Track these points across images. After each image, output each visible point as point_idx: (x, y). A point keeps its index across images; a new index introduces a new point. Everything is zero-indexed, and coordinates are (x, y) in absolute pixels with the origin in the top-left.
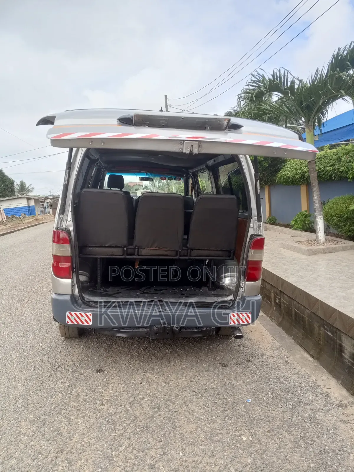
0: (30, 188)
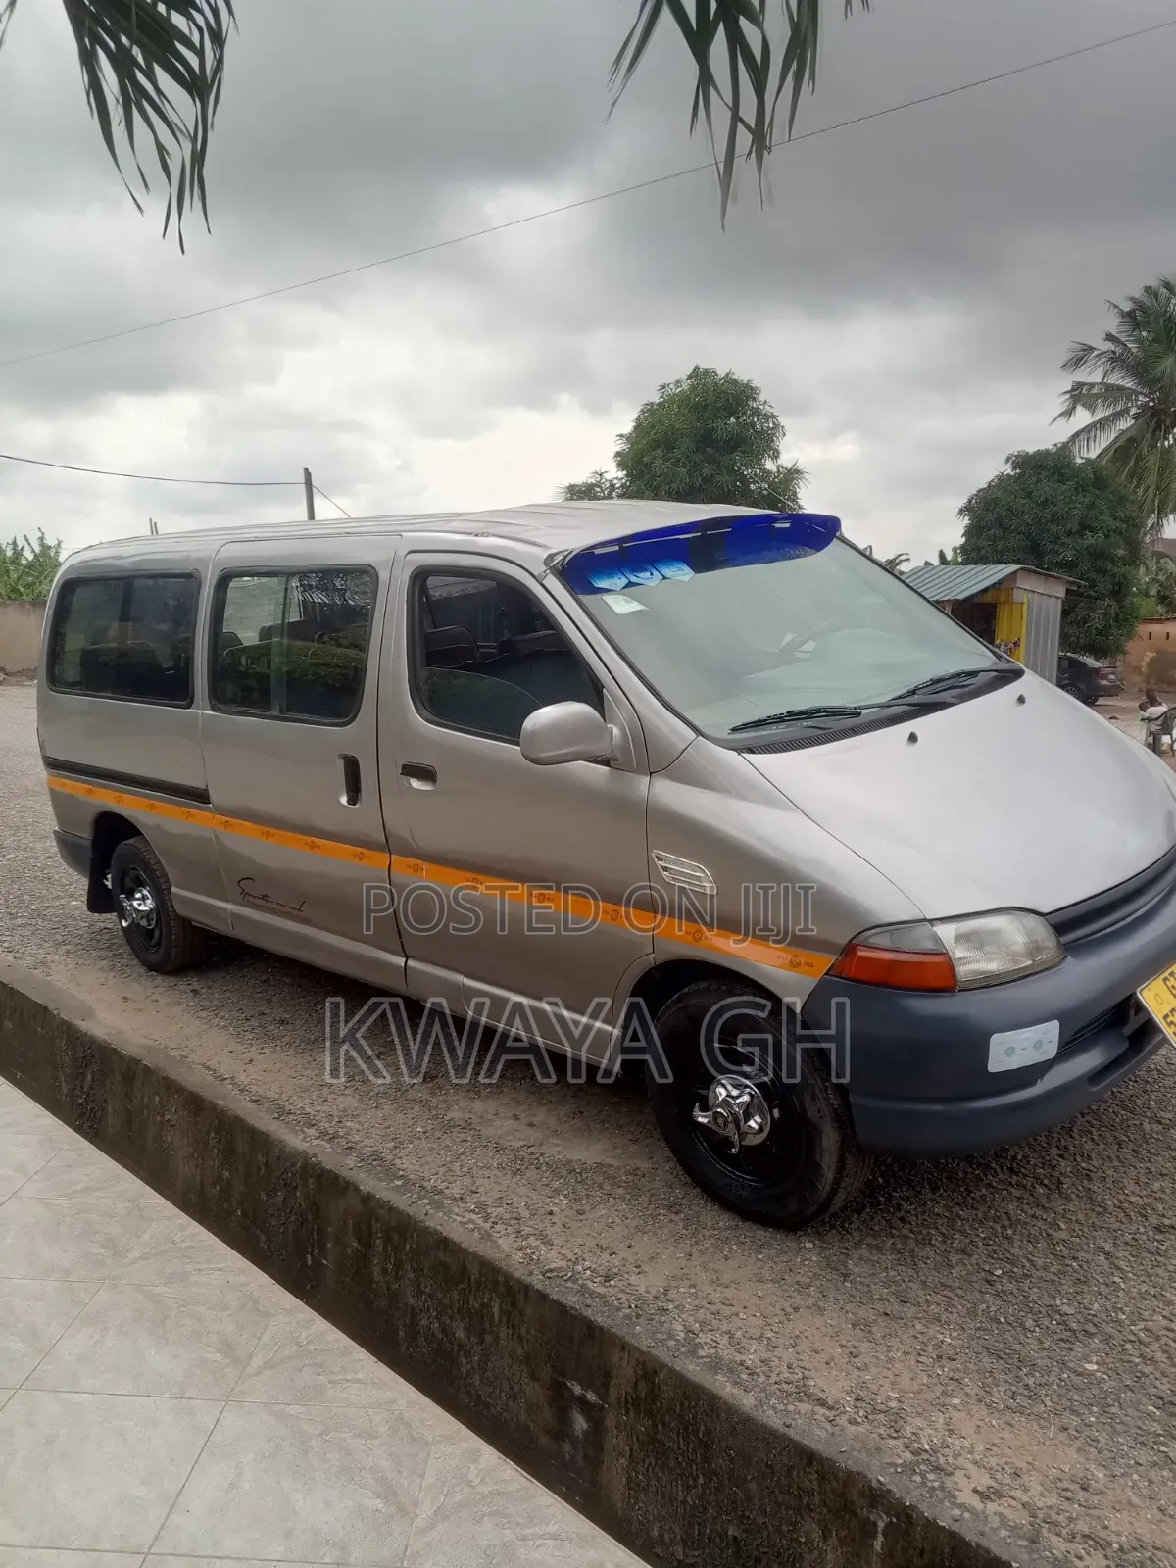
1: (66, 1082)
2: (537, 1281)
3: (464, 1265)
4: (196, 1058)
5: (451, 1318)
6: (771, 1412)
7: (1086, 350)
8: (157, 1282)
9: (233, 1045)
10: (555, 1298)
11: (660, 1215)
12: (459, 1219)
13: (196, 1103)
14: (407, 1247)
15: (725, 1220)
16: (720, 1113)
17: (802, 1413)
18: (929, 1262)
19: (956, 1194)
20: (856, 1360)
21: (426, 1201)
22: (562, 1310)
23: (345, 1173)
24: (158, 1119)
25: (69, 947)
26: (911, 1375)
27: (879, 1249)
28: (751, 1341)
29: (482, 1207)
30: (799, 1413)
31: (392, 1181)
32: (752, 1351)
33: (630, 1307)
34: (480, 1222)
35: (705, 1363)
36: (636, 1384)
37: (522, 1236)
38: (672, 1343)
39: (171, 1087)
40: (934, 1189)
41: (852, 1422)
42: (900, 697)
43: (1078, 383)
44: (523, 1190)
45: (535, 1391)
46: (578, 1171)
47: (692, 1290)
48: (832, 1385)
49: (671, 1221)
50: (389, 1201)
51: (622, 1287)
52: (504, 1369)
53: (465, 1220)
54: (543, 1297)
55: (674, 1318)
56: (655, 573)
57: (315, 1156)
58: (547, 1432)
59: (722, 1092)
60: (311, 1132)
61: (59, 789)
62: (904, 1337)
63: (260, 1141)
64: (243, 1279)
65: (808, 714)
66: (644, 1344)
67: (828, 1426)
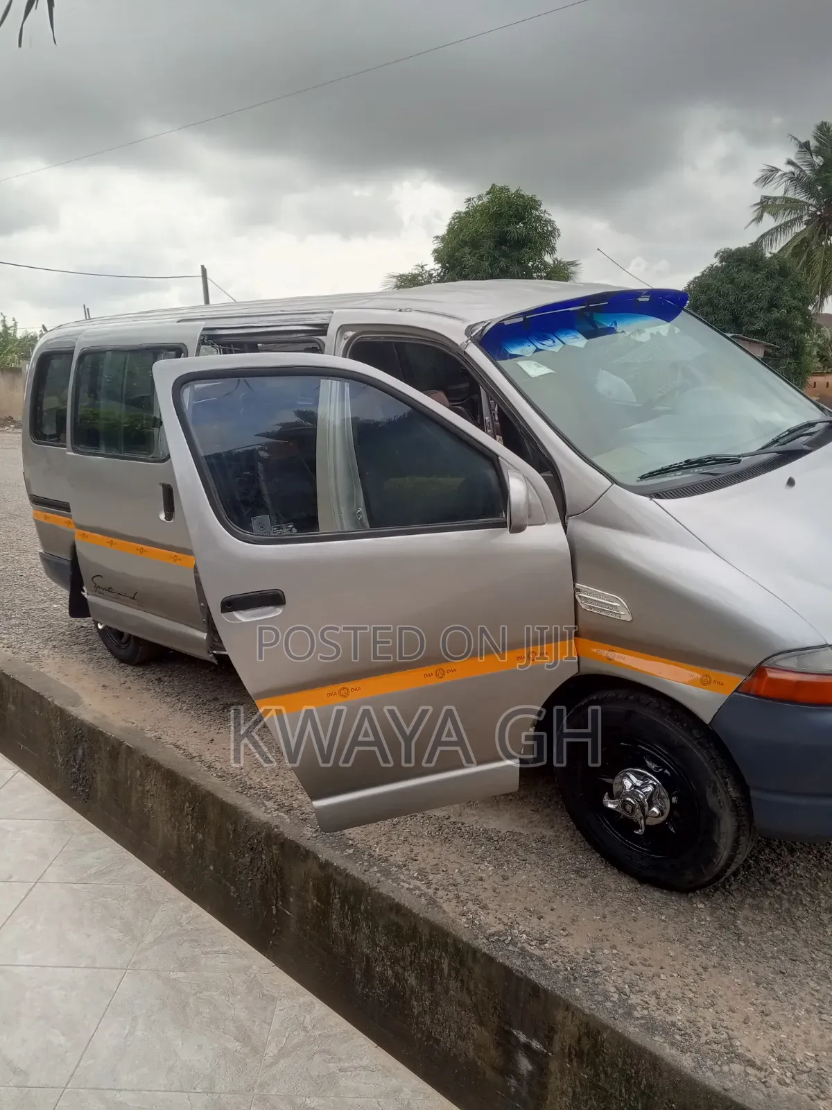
1: (61, 755)
2: (481, 943)
3: (415, 926)
4: (168, 738)
5: (404, 968)
6: (709, 1074)
7: (773, 171)
8: (172, 967)
9: (196, 727)
10: (501, 961)
11: (571, 879)
12: (406, 885)
13: (172, 779)
14: (363, 907)
15: (625, 883)
16: (628, 801)
17: (736, 1073)
18: (804, 921)
19: (811, 856)
20: (767, 1018)
21: (375, 869)
22: (507, 972)
23: (304, 843)
24: (140, 788)
25: (54, 643)
26: (819, 1033)
27: (759, 908)
28: (675, 1002)
29: (422, 872)
30: (734, 1074)
31: (344, 850)
32: (679, 1012)
33: (567, 969)
34: (424, 888)
35: (642, 1025)
36: (579, 1039)
37: (462, 901)
38: (609, 1005)
39: (150, 765)
40: (792, 851)
41: (782, 1083)
42: (767, 446)
43: (765, 197)
44: (453, 857)
45: (482, 1035)
46: (496, 839)
47: (615, 951)
48: (753, 1043)
49: (582, 885)
50: (346, 869)
51: (556, 950)
52: (453, 1014)
53: (411, 887)
54: (490, 960)
55: (605, 980)
56: (556, 340)
57: (277, 827)
58: (493, 1068)
59: (628, 784)
60: (270, 804)
61: (42, 519)
62: (802, 994)
63: (228, 811)
64: (246, 962)
65: (701, 462)
66: (586, 1005)
67: (761, 1086)
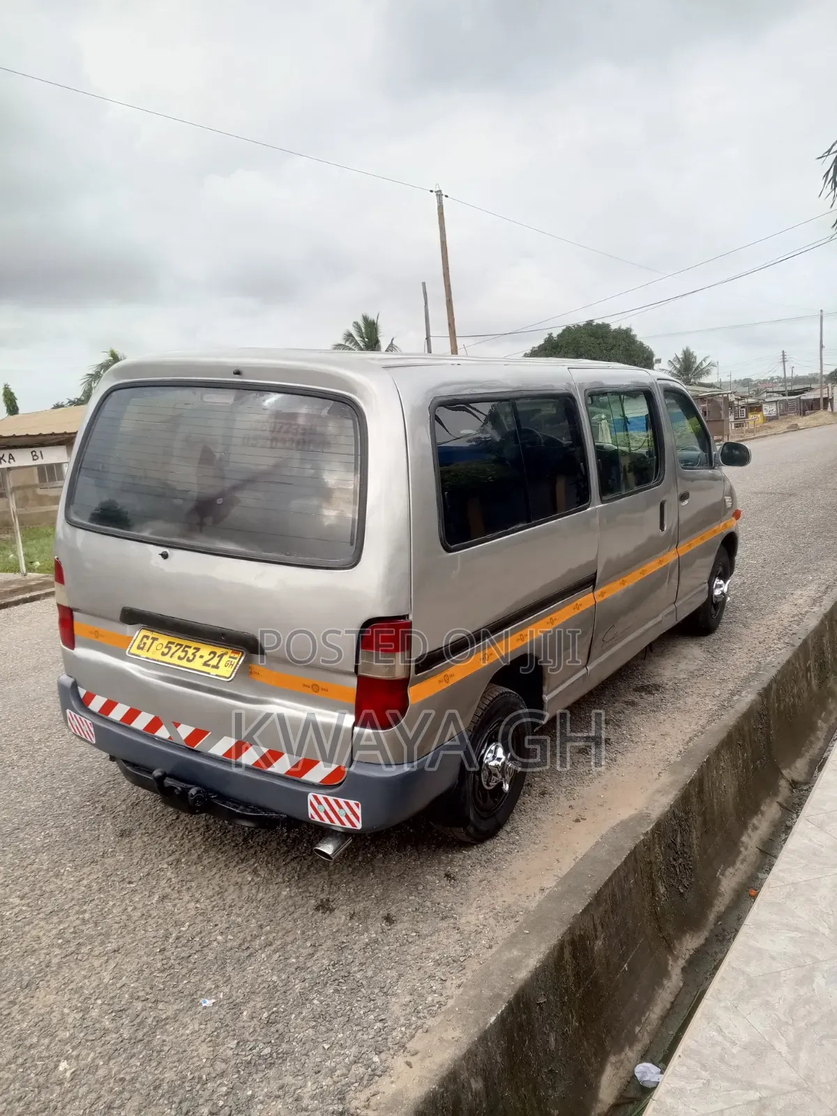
0: (705, 365)
1: (664, 881)
13: (730, 739)
24: (717, 783)
39: (719, 750)
